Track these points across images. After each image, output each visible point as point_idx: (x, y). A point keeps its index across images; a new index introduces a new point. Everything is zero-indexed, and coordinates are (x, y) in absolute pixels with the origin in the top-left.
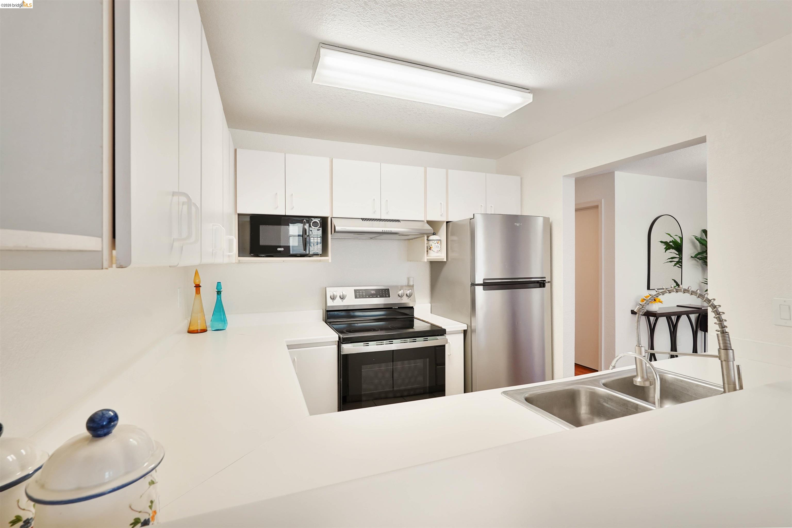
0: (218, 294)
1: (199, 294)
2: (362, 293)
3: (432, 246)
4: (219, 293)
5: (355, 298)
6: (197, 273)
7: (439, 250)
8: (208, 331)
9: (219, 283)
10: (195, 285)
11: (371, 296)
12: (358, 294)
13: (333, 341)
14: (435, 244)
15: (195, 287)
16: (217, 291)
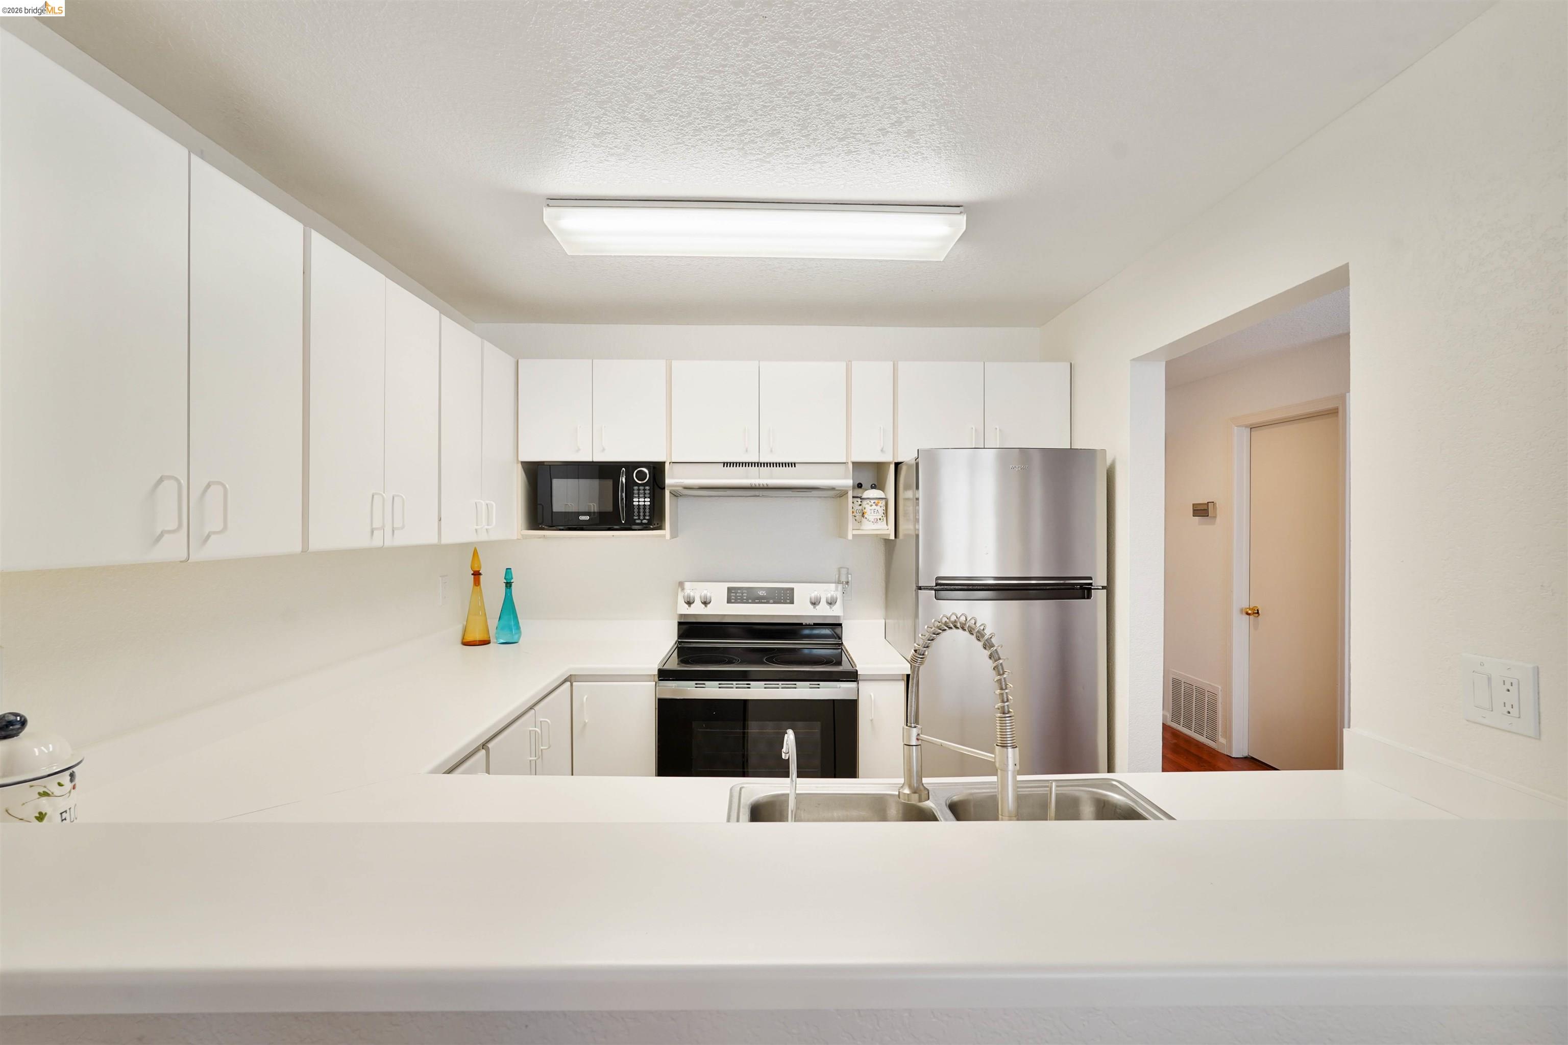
0: (506, 586)
1: (477, 586)
2: (741, 594)
3: (865, 511)
4: (508, 585)
5: (728, 603)
6: (475, 553)
7: (881, 517)
8: (491, 644)
9: (508, 570)
10: (472, 572)
11: (756, 601)
12: (733, 596)
13: (651, 675)
14: (871, 506)
15: (472, 574)
16: (505, 581)
